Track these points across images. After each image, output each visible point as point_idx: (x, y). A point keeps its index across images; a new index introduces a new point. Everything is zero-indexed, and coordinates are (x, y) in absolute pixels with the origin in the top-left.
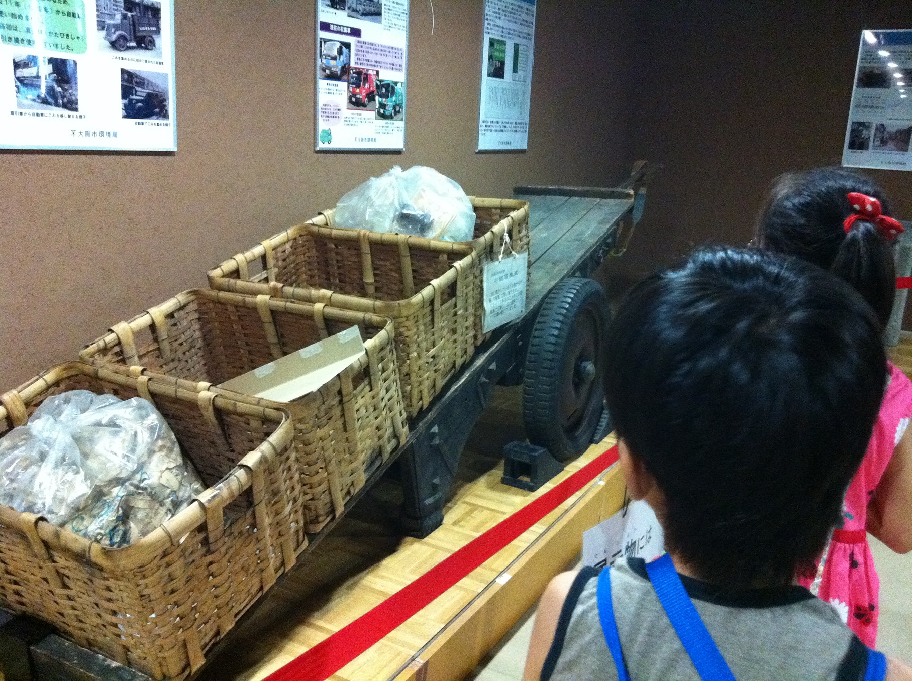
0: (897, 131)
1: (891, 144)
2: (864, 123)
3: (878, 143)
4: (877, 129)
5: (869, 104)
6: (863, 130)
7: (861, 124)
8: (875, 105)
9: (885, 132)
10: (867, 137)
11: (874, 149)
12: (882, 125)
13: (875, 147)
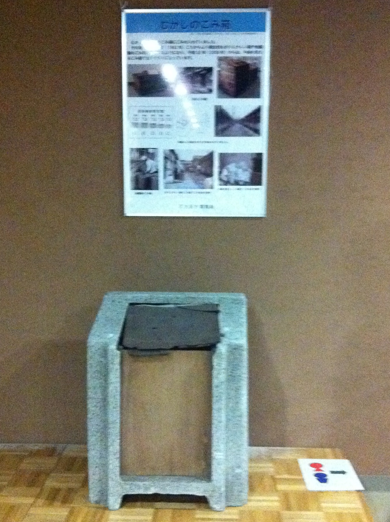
0: (195, 160)
1: (188, 180)
2: (147, 149)
3: (171, 178)
4: (166, 158)
5: (150, 121)
6: (146, 160)
7: (142, 151)
8: (158, 122)
9: (179, 162)
10: (154, 170)
11: (166, 188)
12: (172, 151)
13: (167, 185)
